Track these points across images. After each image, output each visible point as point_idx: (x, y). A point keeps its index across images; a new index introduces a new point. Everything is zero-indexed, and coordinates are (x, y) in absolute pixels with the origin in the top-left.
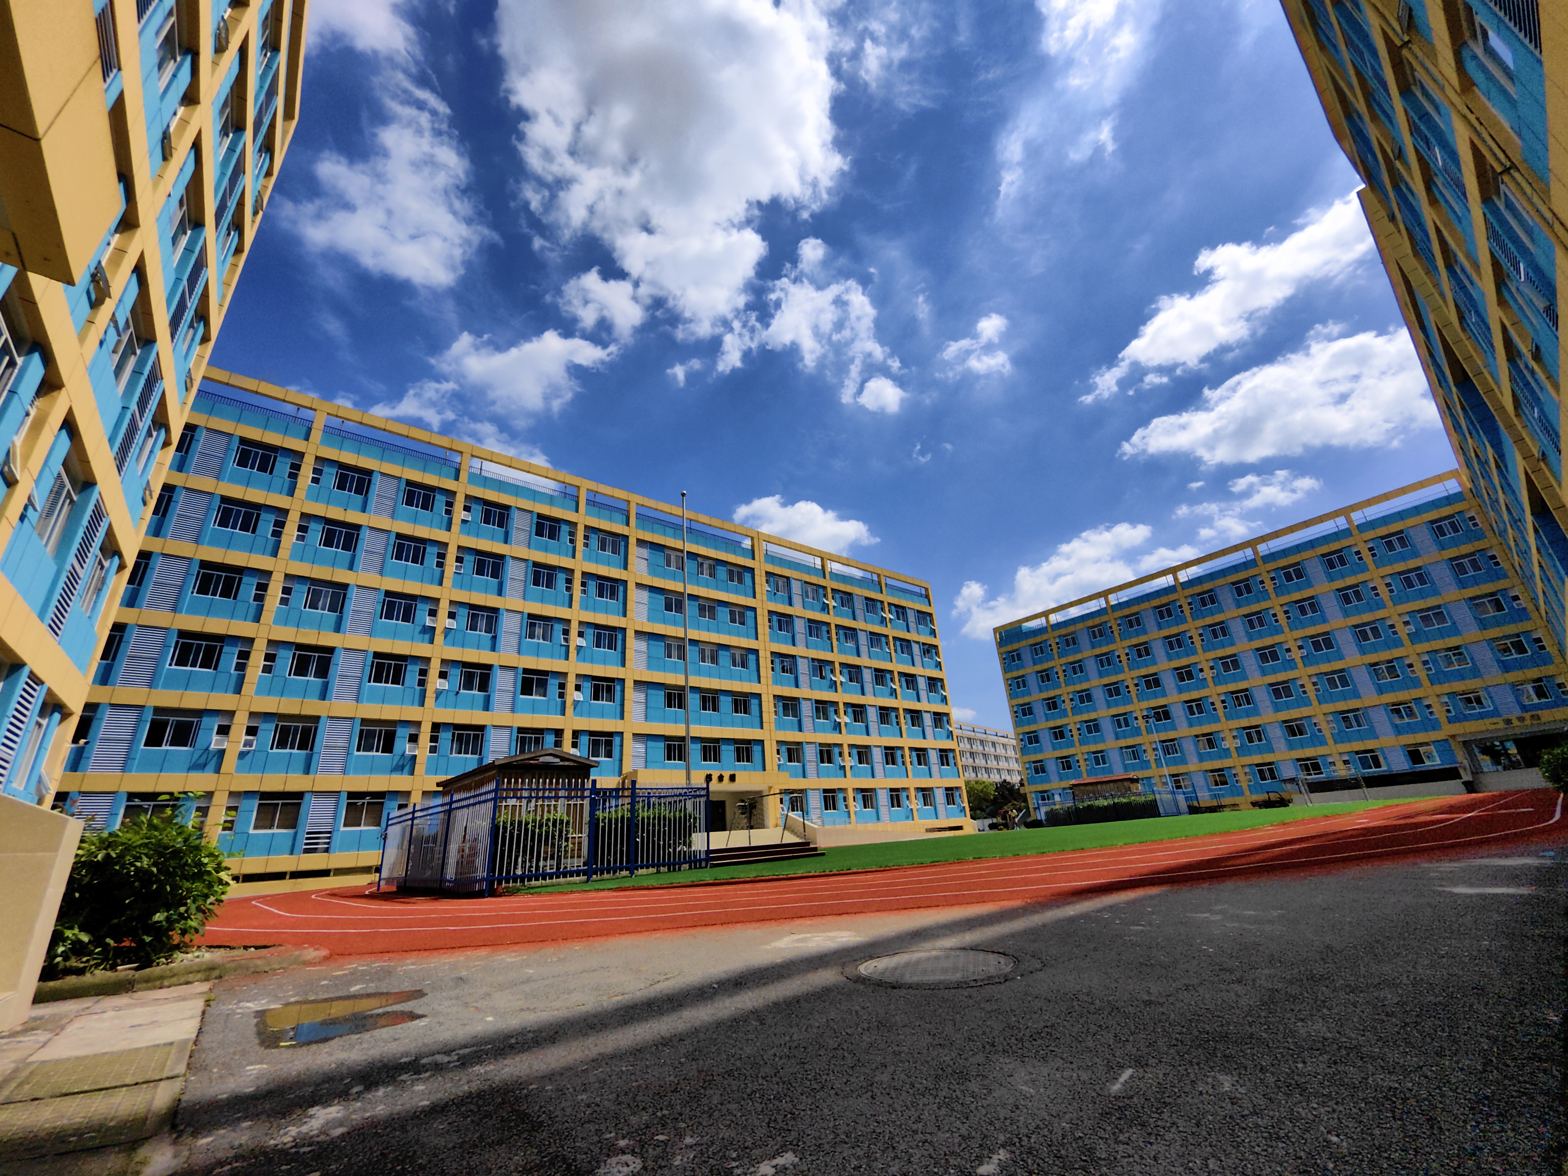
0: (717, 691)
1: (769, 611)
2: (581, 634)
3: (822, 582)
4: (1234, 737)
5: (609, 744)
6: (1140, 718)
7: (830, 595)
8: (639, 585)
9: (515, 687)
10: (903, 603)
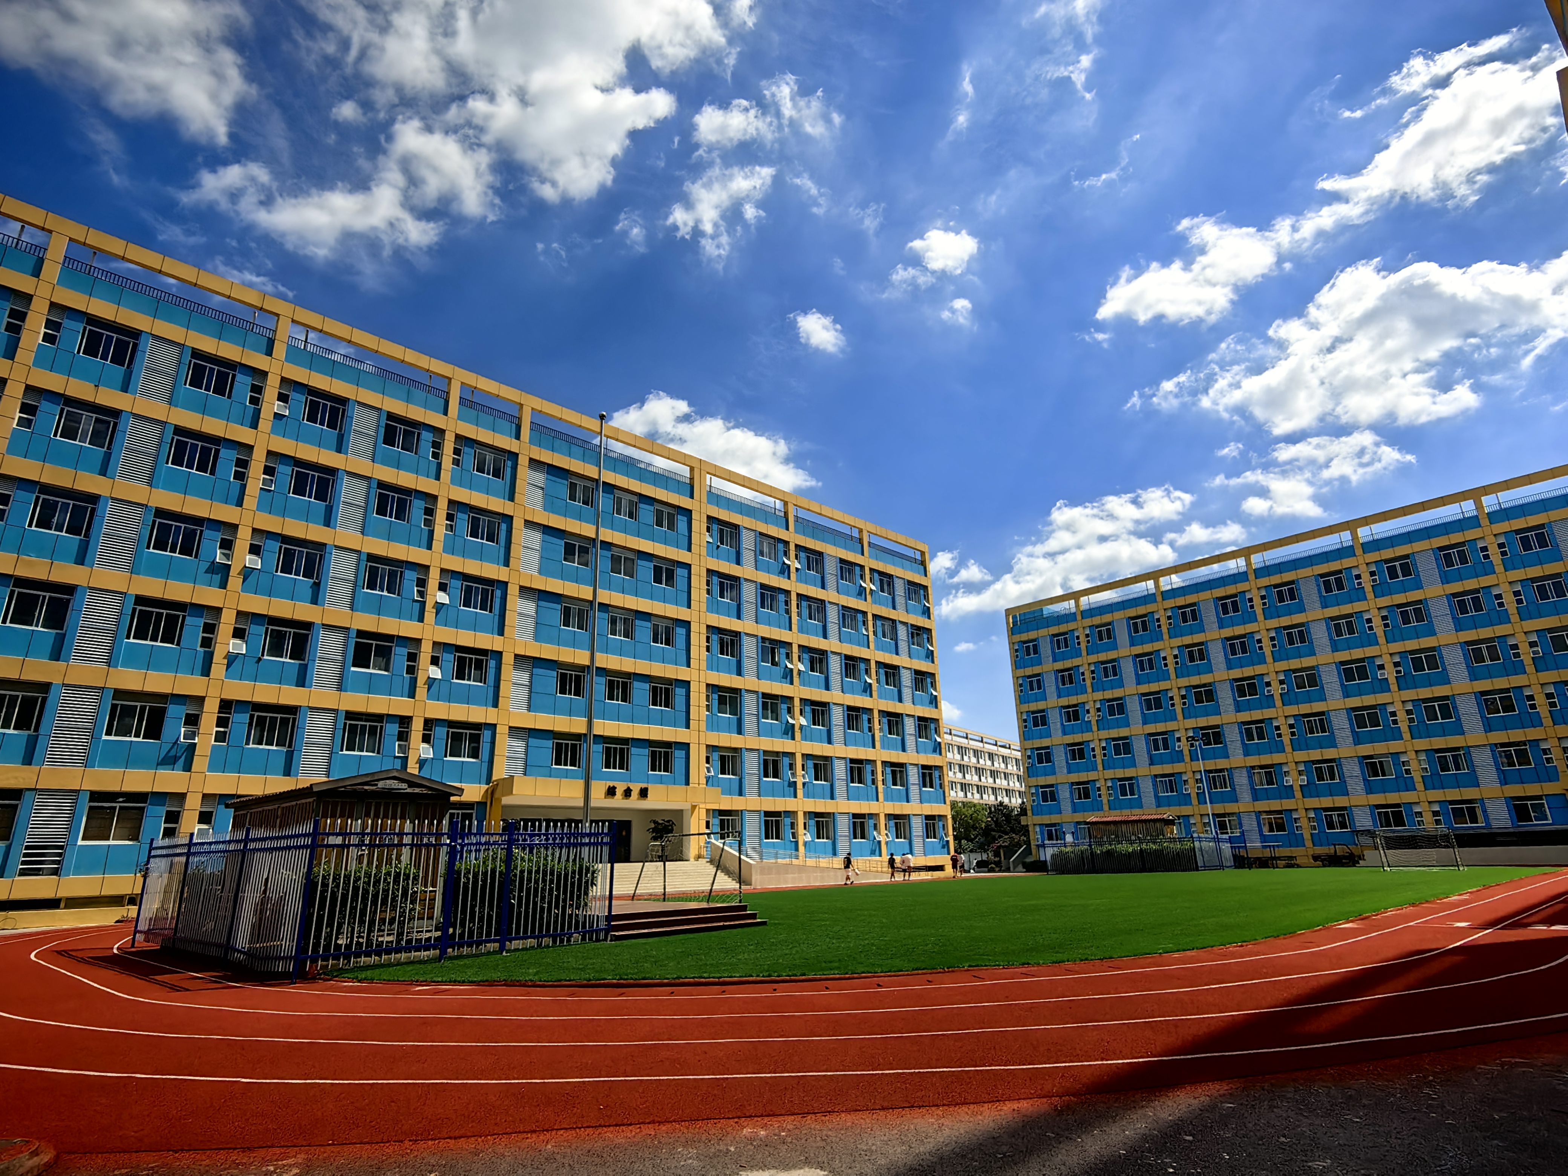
0: (629, 675)
1: (708, 571)
2: (443, 587)
3: (782, 534)
4: (1300, 773)
5: (475, 739)
6: (1184, 739)
7: (792, 553)
8: (529, 524)
9: (344, 654)
10: (890, 569)
